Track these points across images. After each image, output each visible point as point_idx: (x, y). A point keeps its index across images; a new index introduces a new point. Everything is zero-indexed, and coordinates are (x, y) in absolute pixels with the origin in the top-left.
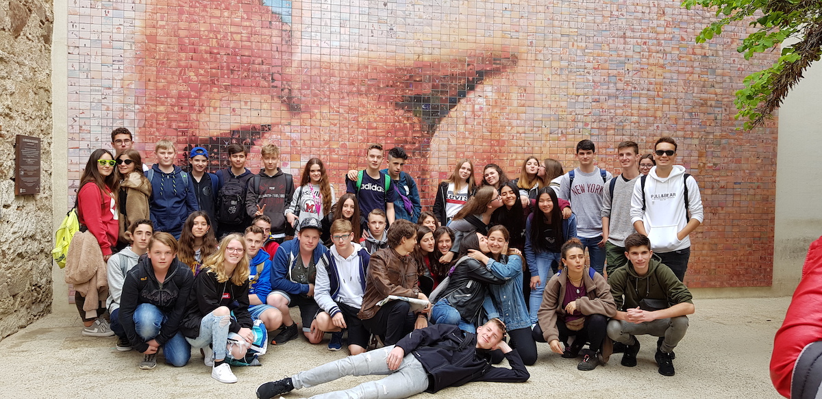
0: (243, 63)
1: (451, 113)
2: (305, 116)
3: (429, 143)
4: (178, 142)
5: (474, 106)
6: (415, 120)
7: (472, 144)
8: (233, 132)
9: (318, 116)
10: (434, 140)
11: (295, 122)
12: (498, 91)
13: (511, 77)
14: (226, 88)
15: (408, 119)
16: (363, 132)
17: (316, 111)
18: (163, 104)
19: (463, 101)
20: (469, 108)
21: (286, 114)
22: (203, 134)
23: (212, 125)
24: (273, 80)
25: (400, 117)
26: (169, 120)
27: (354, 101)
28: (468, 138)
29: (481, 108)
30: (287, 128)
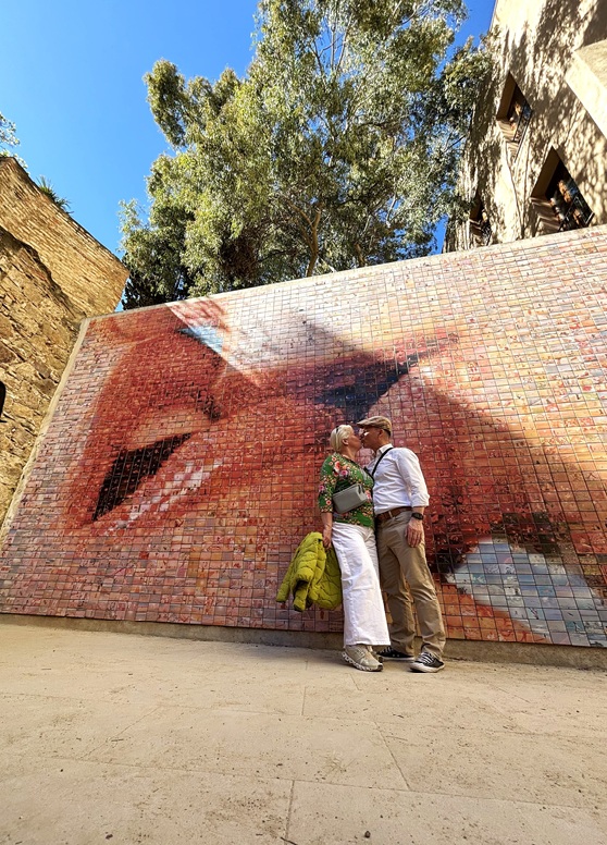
0: (177, 386)
1: (381, 399)
2: (222, 422)
4: (112, 456)
5: (410, 388)
6: (339, 411)
7: (416, 429)
8: (158, 443)
9: (236, 420)
11: (215, 428)
12: (440, 369)
13: (453, 354)
14: (160, 408)
15: (330, 411)
16: (279, 430)
17: (234, 416)
18: (109, 427)
19: (395, 386)
20: (403, 391)
21: (206, 423)
22: (131, 448)
23: (141, 439)
24: (200, 396)
25: (321, 411)
26: (110, 439)
27: (272, 402)
28: (407, 423)
29: (420, 390)
30: (206, 435)
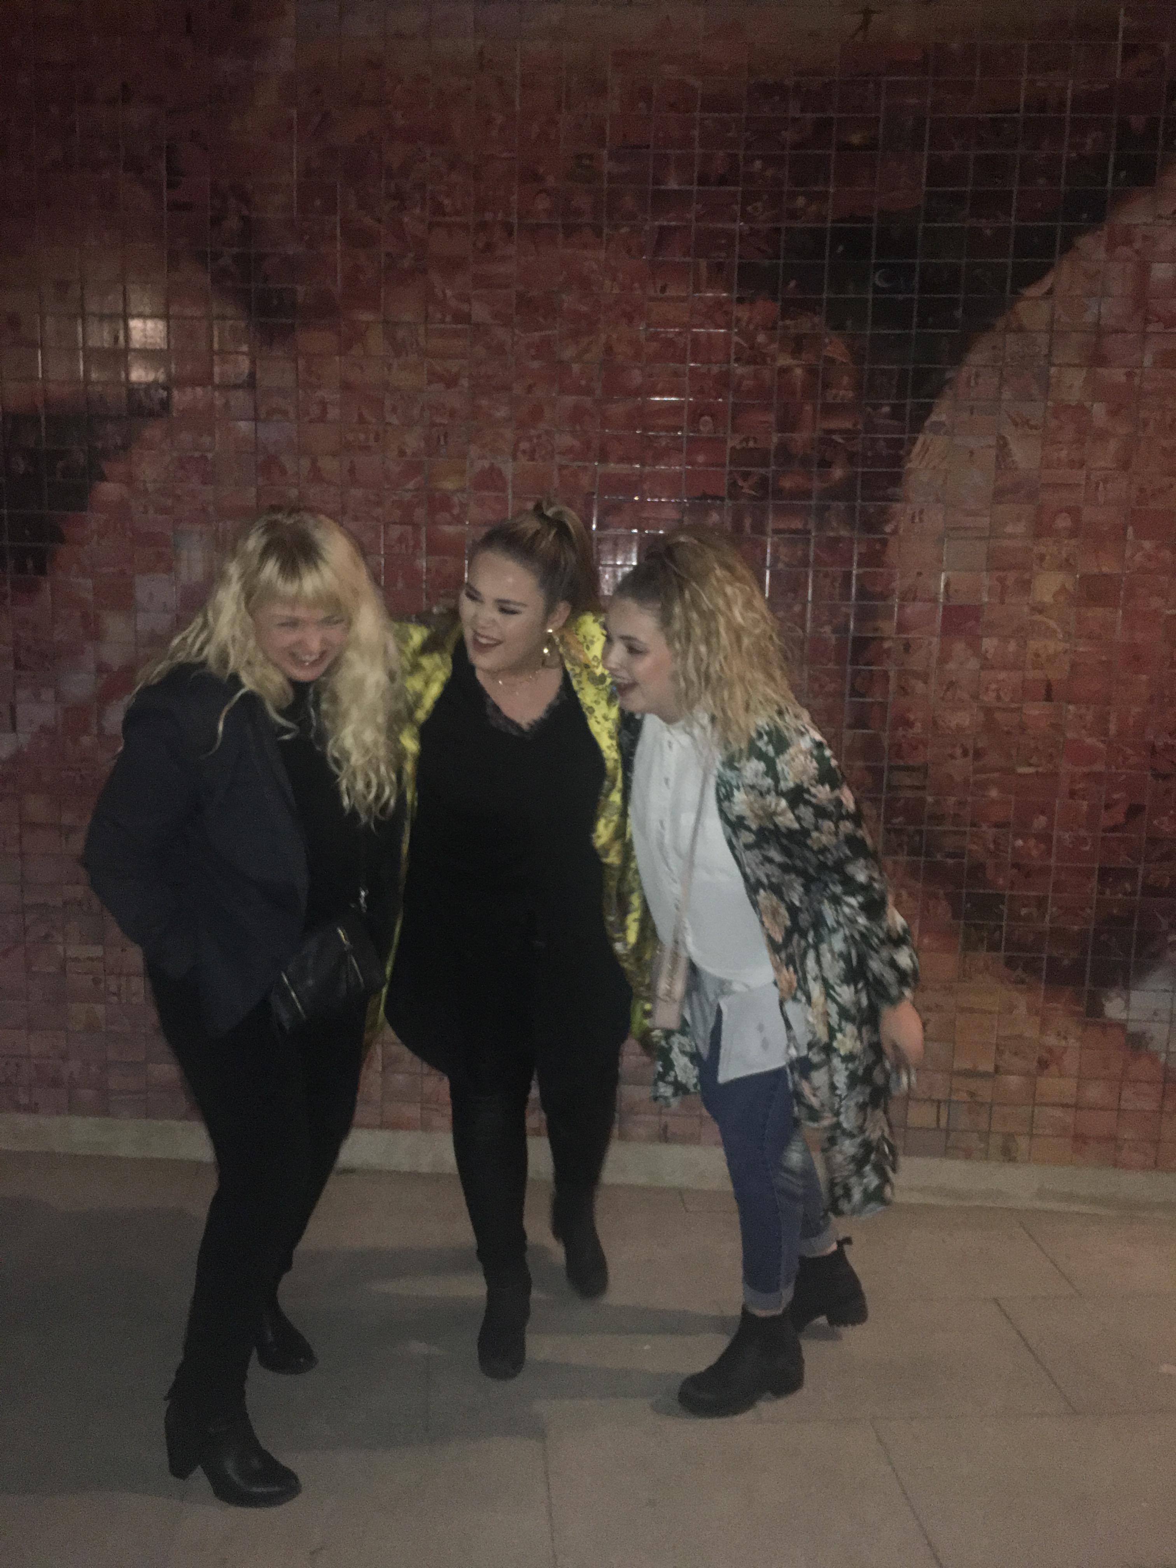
1: (1021, 306)
2: (313, 341)
3: (898, 460)
5: (1144, 269)
6: (835, 348)
9: (376, 341)
10: (925, 449)
11: (276, 372)
15: (798, 344)
17: (366, 316)
19: (1090, 242)
20: (1119, 280)
24: (175, 172)
25: (761, 338)
30: (241, 401)
